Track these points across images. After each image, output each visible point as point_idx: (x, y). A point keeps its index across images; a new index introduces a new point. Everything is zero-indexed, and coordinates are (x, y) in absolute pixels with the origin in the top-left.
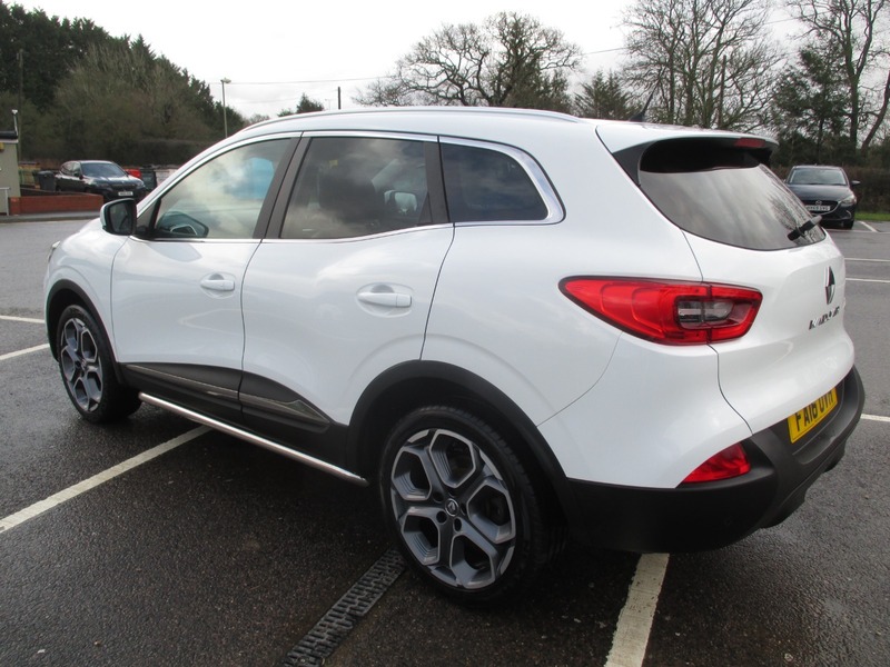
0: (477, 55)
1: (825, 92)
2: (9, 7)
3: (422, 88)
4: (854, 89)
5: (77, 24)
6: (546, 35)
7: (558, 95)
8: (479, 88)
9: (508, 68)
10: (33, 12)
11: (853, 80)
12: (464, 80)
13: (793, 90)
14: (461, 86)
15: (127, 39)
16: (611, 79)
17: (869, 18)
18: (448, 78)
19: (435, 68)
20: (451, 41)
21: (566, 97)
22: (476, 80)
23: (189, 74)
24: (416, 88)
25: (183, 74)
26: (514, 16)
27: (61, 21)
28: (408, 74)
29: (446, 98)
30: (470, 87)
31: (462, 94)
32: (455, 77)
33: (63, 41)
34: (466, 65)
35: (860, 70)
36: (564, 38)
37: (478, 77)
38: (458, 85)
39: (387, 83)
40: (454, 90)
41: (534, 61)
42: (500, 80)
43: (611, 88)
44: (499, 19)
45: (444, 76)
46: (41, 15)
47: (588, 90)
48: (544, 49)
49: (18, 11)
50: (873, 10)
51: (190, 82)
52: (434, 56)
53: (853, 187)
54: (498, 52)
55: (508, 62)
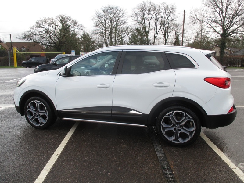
0: (54, 26)
1: (142, 38)
3: (38, 35)
4: (147, 37)
6: (73, 22)
8: (55, 35)
11: (147, 35)
12: (51, 33)
13: (135, 37)
17: (149, 21)
18: (46, 32)
20: (46, 22)
22: (54, 33)
24: (36, 35)
28: (33, 31)
29: (46, 38)
30: (53, 35)
31: (50, 37)
34: (51, 28)
35: (148, 33)
38: (49, 34)
39: (28, 33)
40: (48, 36)
43: (87, 36)
47: (82, 36)
50: (150, 19)
53: (159, 61)
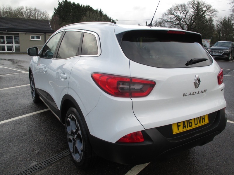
0: (185, 13)
2: (72, 3)
3: (169, 22)
5: (86, 6)
6: (206, 7)
7: (210, 24)
8: (185, 22)
9: (194, 16)
10: (77, 4)
12: (181, 20)
14: (180, 21)
15: (98, 10)
16: (228, 19)
19: (172, 16)
20: (178, 9)
21: (213, 25)
22: (184, 19)
23: (112, 19)
24: (167, 22)
25: (110, 19)
26: (197, 1)
27: (83, 6)
28: (165, 18)
29: (175, 24)
30: (182, 21)
31: (180, 23)
32: (178, 18)
33: (83, 11)
34: (181, 15)
36: (212, 7)
37: (185, 19)
39: (159, 20)
40: (177, 22)
41: (203, 14)
42: (192, 19)
43: (228, 22)
44: (192, 2)
45: (175, 18)
46: (78, 5)
47: (221, 23)
48: (206, 10)
49: (74, 3)
51: (112, 20)
52: (173, 13)
54: (191, 12)
55: (194, 14)
